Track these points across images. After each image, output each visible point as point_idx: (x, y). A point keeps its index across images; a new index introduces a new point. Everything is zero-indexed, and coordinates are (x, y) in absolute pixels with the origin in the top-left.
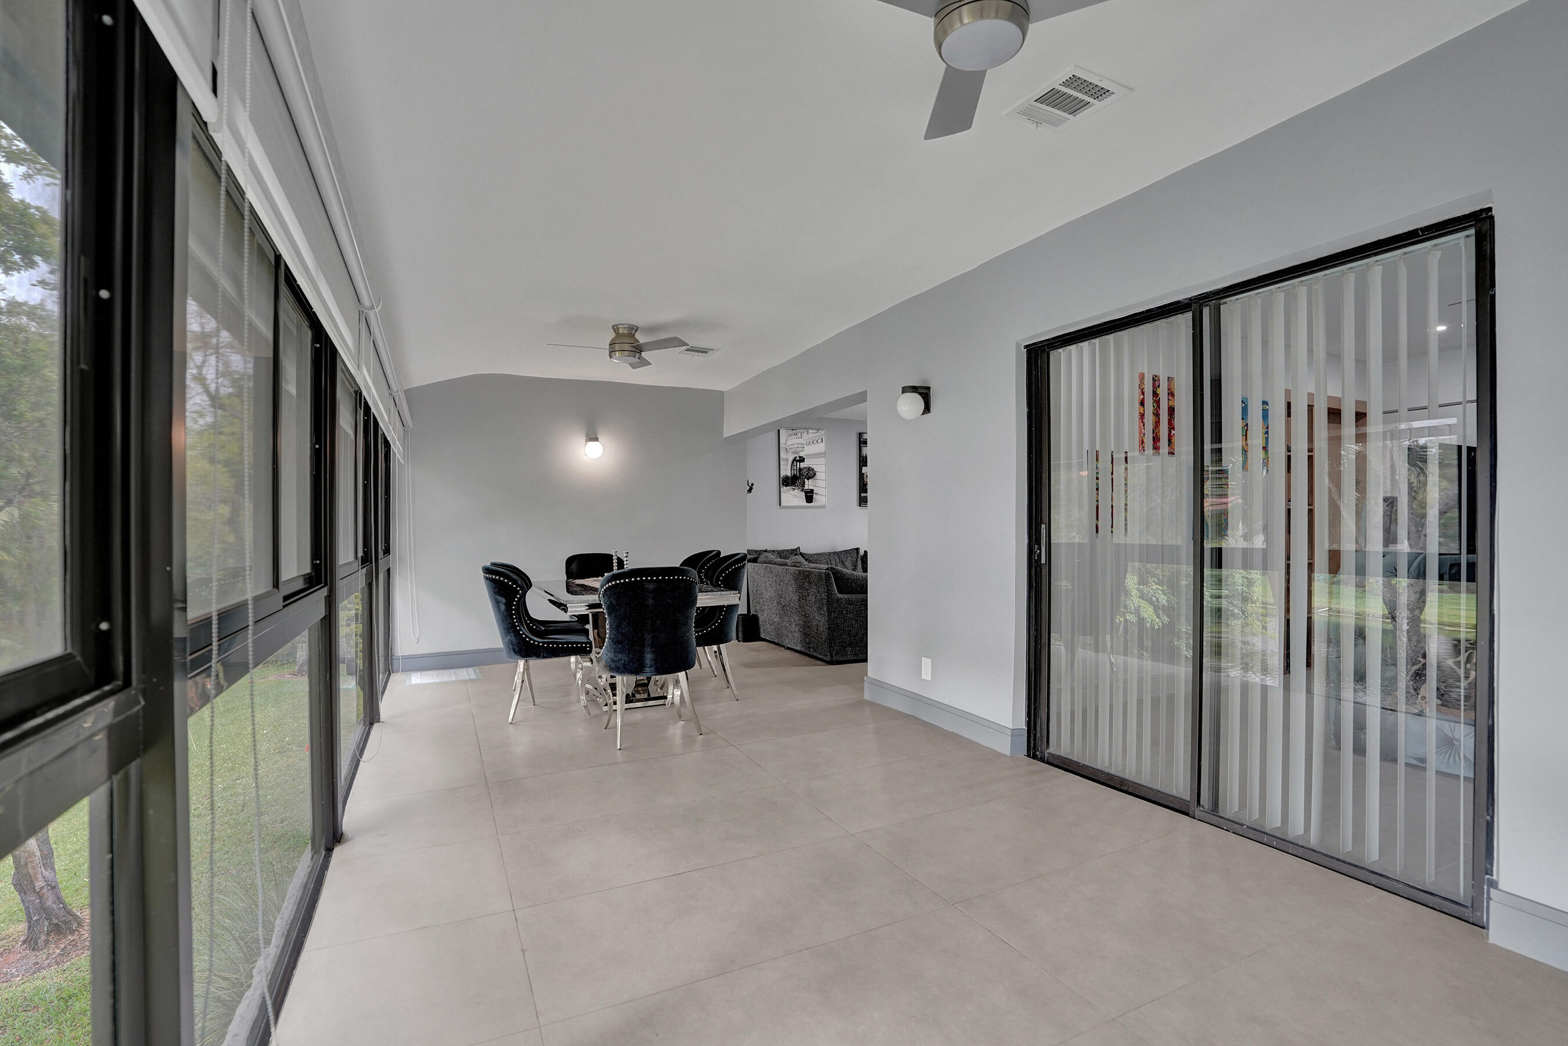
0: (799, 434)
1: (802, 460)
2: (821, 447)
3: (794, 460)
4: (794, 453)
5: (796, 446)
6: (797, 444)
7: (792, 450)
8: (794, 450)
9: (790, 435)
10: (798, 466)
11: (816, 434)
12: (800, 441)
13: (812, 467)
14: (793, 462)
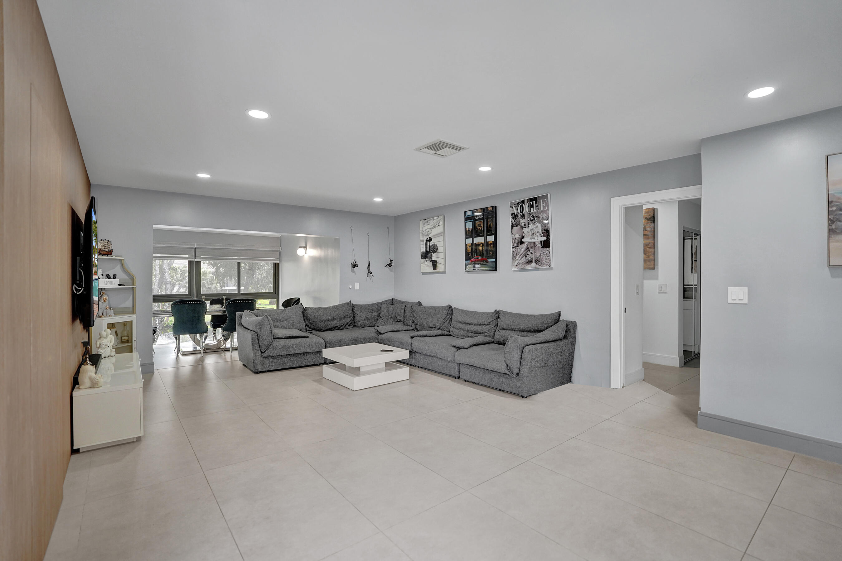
0: (429, 222)
1: (430, 240)
2: (440, 229)
3: (427, 241)
4: (426, 235)
5: (427, 230)
6: (428, 229)
7: (425, 234)
8: (426, 234)
9: (424, 224)
10: (429, 244)
11: (438, 219)
12: (430, 226)
13: (436, 243)
14: (426, 242)
